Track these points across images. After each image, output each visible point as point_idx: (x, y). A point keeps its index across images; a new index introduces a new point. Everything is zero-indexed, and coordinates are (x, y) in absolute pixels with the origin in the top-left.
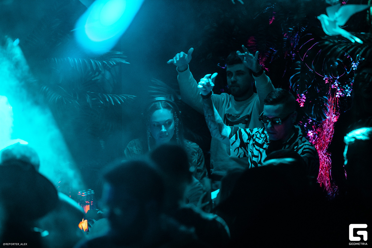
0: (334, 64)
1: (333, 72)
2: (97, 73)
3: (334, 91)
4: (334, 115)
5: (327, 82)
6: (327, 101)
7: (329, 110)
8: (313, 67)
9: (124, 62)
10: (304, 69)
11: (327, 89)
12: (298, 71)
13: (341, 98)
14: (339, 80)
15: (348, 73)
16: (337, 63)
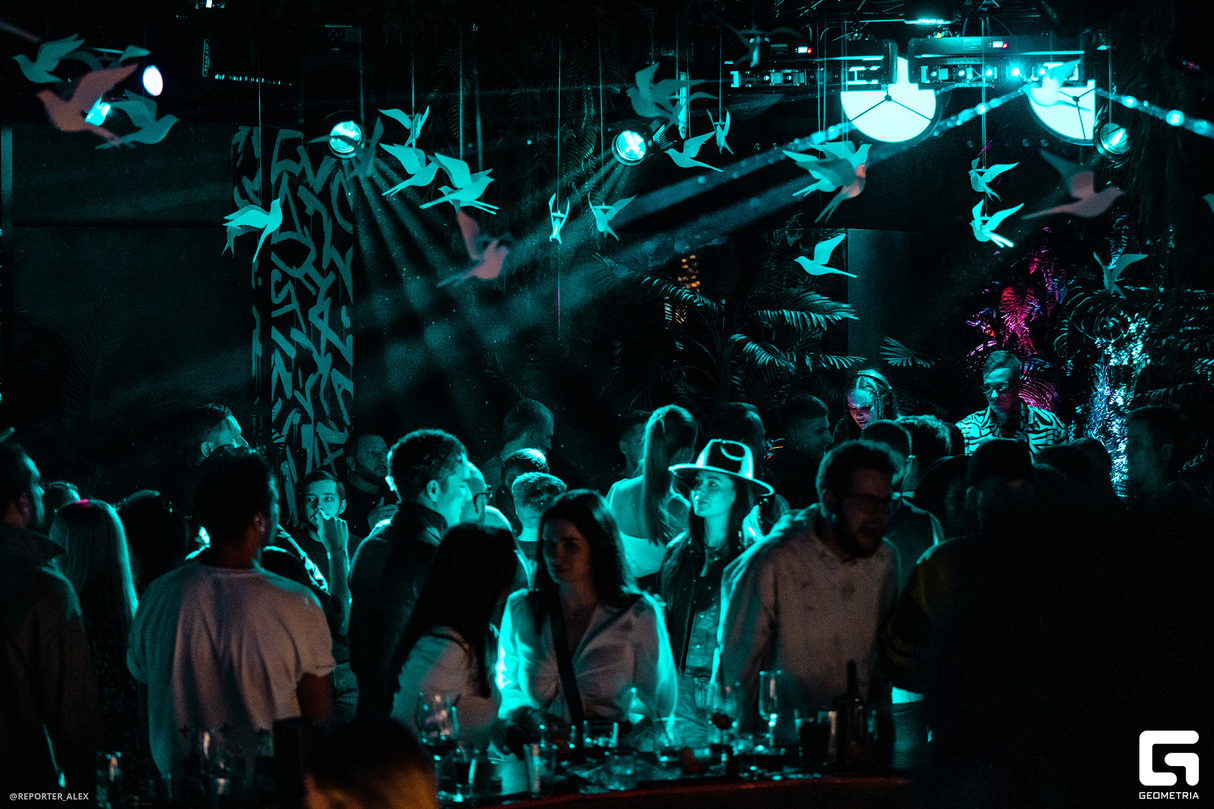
0: (1108, 325)
1: (1106, 334)
2: (818, 330)
3: (1108, 358)
4: (1107, 388)
5: (1099, 346)
6: (1099, 370)
7: (1101, 381)
8: (1083, 328)
9: (851, 316)
10: (1072, 330)
11: (1098, 354)
12: (1065, 331)
13: (1116, 367)
14: (1113, 345)
15: (1125, 336)
16: (1111, 324)
